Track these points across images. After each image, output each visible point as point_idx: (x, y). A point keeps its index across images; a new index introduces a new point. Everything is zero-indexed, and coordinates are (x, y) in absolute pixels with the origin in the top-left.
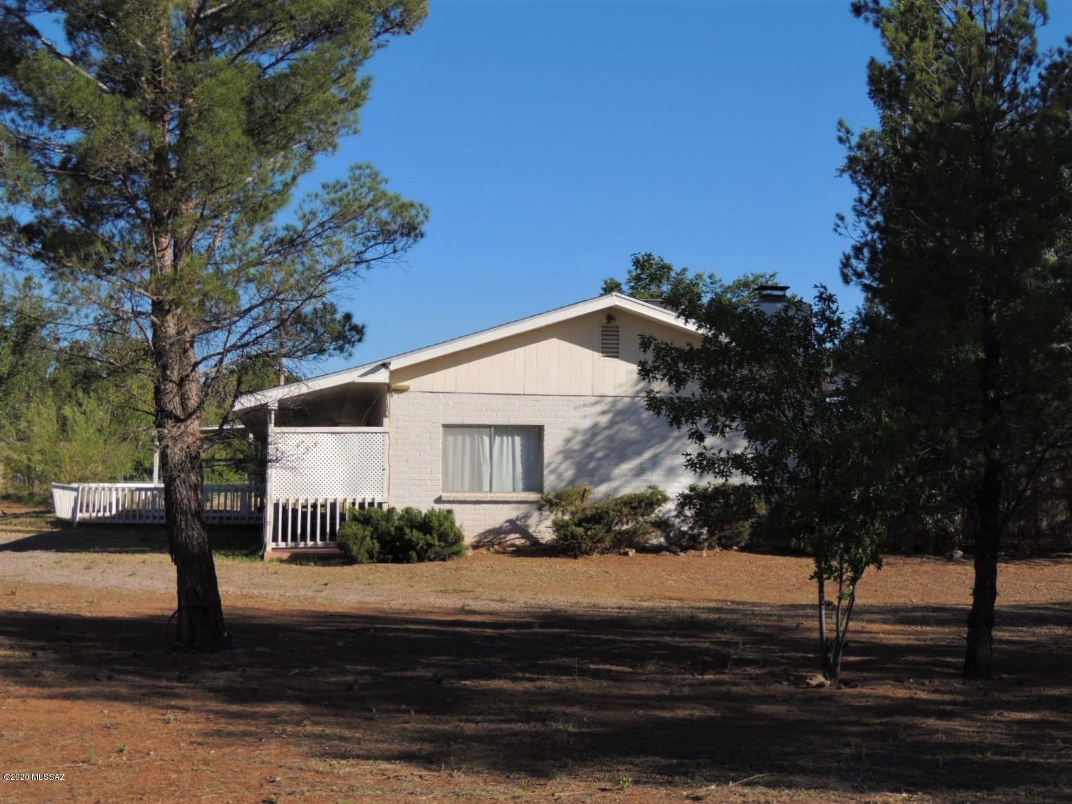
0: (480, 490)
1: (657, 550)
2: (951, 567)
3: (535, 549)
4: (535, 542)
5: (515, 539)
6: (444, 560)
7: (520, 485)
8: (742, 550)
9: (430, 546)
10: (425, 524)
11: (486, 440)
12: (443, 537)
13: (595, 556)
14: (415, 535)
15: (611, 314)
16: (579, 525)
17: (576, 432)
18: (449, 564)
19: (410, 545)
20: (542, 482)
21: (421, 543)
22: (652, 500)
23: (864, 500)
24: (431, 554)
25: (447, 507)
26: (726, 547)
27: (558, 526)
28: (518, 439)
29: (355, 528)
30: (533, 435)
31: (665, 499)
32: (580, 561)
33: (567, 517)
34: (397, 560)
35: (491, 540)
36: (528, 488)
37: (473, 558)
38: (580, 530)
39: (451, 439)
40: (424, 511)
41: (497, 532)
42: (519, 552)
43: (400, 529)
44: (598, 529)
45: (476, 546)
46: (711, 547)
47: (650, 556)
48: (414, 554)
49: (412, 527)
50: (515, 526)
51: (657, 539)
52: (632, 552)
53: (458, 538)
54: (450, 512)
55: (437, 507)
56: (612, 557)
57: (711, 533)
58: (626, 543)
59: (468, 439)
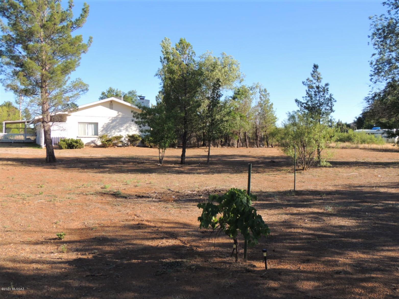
0: (85, 135)
1: (121, 146)
2: (175, 149)
3: (97, 146)
4: (97, 145)
5: (93, 144)
6: (80, 148)
7: (93, 134)
8: (137, 146)
9: (77, 146)
10: (76, 142)
11: (87, 125)
12: (80, 144)
13: (109, 148)
14: (74, 144)
15: (111, 101)
16: (106, 141)
17: (105, 124)
18: (81, 149)
19: (73, 146)
20: (98, 133)
21: (76, 145)
22: (120, 137)
23: (167, 137)
24: (78, 147)
25: (79, 138)
26: (134, 146)
27: (102, 142)
28: (93, 125)
29: (63, 142)
30: (96, 125)
31: (123, 137)
32: (107, 148)
33: (103, 140)
34: (71, 148)
35: (88, 145)
36: (95, 135)
37: (86, 148)
38: (107, 143)
39: (79, 125)
40: (75, 139)
41: (89, 143)
42: (94, 147)
43: (71, 143)
44: (110, 142)
45: (86, 146)
46: (131, 146)
47: (120, 148)
48: (74, 147)
49: (74, 142)
50: (93, 142)
51: (120, 145)
52: (116, 147)
53: (83, 144)
54: (80, 139)
55: (78, 138)
56: (113, 148)
57: (131, 143)
58: (115, 145)
59: (83, 125)
